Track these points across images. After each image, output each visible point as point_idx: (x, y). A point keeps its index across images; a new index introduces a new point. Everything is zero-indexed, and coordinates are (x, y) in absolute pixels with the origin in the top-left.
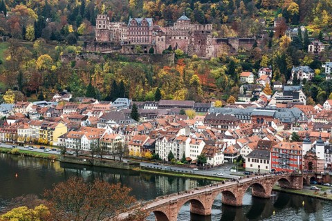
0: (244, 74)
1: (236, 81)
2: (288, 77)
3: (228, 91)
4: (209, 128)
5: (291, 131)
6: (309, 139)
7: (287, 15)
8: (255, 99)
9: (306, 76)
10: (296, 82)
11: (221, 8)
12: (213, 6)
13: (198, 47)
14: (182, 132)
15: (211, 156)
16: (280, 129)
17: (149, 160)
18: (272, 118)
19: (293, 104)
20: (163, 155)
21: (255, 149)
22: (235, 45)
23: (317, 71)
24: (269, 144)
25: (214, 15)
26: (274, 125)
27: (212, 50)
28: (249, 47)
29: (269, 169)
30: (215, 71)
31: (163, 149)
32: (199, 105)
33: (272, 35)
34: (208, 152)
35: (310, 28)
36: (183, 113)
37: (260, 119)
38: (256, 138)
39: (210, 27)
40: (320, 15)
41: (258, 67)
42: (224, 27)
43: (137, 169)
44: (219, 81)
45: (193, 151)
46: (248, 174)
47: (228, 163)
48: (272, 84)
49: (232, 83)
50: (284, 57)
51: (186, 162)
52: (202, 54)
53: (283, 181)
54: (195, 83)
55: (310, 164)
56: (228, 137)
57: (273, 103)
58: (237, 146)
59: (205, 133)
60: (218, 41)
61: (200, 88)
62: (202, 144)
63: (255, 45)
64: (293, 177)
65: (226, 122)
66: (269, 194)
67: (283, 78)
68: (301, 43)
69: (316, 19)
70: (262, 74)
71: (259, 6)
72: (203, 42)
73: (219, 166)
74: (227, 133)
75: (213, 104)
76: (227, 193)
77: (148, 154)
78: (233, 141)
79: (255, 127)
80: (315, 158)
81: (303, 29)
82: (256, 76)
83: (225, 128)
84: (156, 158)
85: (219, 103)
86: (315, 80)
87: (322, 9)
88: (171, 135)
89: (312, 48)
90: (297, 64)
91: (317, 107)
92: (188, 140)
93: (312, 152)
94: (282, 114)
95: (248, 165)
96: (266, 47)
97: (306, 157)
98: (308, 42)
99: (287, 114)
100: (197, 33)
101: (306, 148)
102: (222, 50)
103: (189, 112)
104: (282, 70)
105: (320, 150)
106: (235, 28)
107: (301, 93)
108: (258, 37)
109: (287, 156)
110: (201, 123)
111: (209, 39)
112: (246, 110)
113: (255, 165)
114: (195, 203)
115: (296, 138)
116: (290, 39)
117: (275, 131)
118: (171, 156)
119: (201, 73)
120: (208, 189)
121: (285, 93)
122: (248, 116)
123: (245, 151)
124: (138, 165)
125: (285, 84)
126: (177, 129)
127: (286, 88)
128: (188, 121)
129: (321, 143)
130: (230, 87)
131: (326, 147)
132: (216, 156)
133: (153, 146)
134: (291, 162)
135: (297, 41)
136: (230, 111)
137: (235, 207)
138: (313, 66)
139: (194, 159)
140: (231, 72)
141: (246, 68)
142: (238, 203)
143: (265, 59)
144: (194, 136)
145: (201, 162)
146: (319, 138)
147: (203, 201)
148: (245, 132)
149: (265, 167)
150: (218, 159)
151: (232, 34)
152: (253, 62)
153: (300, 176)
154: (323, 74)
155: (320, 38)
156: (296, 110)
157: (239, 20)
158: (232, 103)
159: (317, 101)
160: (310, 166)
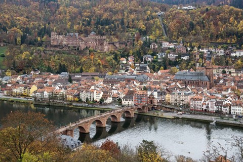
0: (122, 59)
1: (118, 62)
2: (142, 60)
3: (114, 67)
4: (105, 85)
5: (143, 86)
6: (151, 89)
7: (140, 31)
8: (127, 71)
9: (150, 60)
10: (146, 62)
11: (110, 28)
12: (107, 27)
13: (100, 46)
14: (93, 87)
15: (106, 99)
16: (138, 85)
17: (77, 102)
18: (134, 79)
19: (144, 73)
20: (84, 99)
21: (127, 95)
22: (117, 45)
23: (155, 57)
24: (132, 92)
25: (107, 31)
26: (135, 83)
27: (107, 48)
28: (124, 46)
29: (133, 104)
30: (108, 58)
31: (84, 96)
32: (101, 74)
33: (134, 40)
34: (105, 97)
35: (151, 37)
36: (93, 79)
37: (129, 80)
38: (127, 89)
39: (105, 37)
40: (155, 31)
41: (128, 56)
42: (112, 37)
43: (71, 106)
44: (110, 63)
45: (97, 97)
46: (123, 106)
47: (114, 102)
48: (135, 64)
49: (116, 63)
50: (139, 51)
51: (95, 102)
52: (102, 50)
53: (139, 109)
54: (99, 64)
55: (151, 101)
56: (114, 89)
57: (135, 72)
58: (118, 94)
59: (103, 88)
60: (109, 44)
61: (101, 66)
62: (102, 93)
63: (126, 45)
64: (143, 107)
65: (113, 82)
66: (133, 116)
67: (139, 60)
68: (147, 44)
69: (154, 33)
70: (130, 59)
71: (128, 27)
72: (102, 44)
73: (110, 104)
74: (114, 88)
75: (107, 74)
76: (113, 116)
77: (76, 99)
78: (117, 91)
79: (126, 84)
80: (153, 98)
81: (148, 37)
82: (127, 60)
83: (113, 85)
84: (80, 101)
85: (110, 73)
86: (154, 61)
87: (156, 28)
88: (87, 89)
89: (152, 46)
90: (145, 54)
91: (155, 74)
92: (95, 92)
93: (152, 95)
94: (139, 77)
95: (123, 102)
96: (131, 46)
97: (149, 97)
98: (150, 44)
99: (141, 78)
100: (99, 40)
101: (149, 93)
102: (111, 48)
103: (96, 78)
104: (139, 57)
105: (155, 94)
106: (117, 37)
107: (148, 68)
108: (128, 42)
109: (141, 98)
110: (102, 83)
111: (105, 43)
112: (122, 76)
113: (127, 102)
114: (98, 121)
115: (145, 89)
116: (142, 42)
117: (135, 86)
118: (87, 99)
119: (102, 59)
120: (104, 115)
121: (141, 67)
122: (123, 79)
123: (122, 96)
124: (71, 104)
125: (140, 63)
126: (90, 86)
127: (141, 65)
128: (95, 82)
129: (155, 91)
130: (115, 65)
131: (158, 93)
132: (109, 99)
133: (79, 95)
134: (143, 100)
135: (145, 43)
136: (115, 77)
137: (117, 122)
138: (153, 55)
139: (98, 100)
140: (116, 58)
141: (123, 56)
142: (118, 121)
143: (131, 52)
144: (98, 89)
145: (101, 102)
146: (155, 88)
147: (102, 121)
148: (122, 87)
149: (131, 103)
150: (109, 100)
151: (116, 40)
152: (126, 53)
153: (147, 107)
154: (157, 58)
155: (156, 41)
156: (145, 75)
157: (119, 34)
158: (116, 73)
159: (155, 71)
160: (151, 102)
